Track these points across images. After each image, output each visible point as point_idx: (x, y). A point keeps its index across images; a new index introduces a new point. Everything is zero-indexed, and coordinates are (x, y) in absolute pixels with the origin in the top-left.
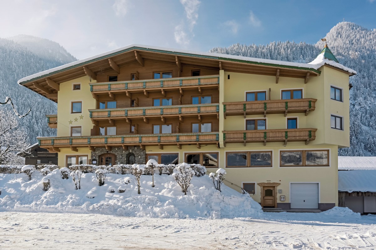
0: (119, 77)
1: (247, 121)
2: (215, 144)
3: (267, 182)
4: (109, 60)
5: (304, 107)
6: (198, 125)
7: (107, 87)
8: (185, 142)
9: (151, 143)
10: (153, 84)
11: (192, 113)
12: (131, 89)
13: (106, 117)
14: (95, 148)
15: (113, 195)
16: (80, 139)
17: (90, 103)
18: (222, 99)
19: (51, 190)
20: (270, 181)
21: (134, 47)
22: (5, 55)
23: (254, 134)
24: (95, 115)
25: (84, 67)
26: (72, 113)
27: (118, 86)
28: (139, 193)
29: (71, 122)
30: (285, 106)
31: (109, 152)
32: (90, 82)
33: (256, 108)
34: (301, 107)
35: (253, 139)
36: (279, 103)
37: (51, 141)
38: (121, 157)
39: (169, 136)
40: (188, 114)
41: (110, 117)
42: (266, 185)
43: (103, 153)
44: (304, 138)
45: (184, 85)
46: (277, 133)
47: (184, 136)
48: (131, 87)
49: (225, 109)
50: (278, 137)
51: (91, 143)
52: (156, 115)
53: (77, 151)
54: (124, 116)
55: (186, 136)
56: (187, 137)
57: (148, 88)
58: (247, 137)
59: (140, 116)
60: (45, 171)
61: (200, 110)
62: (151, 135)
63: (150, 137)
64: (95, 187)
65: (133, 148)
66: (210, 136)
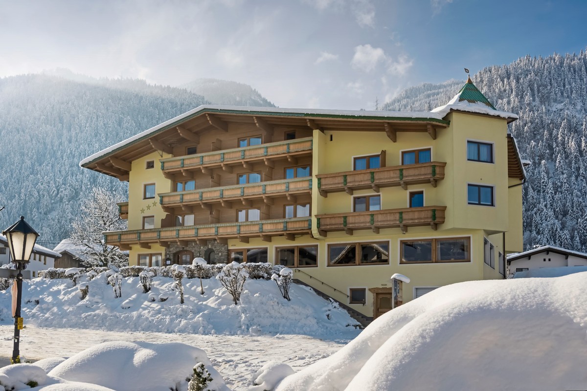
0: (199, 147)
1: (355, 199)
2: (307, 233)
3: (381, 287)
4: (177, 128)
5: (426, 174)
6: (292, 207)
7: (179, 163)
8: (270, 232)
9: (229, 235)
10: (232, 155)
11: (279, 192)
12: (206, 164)
13: (178, 203)
14: (169, 243)
15: (151, 305)
16: (149, 232)
17: (164, 185)
18: (315, 171)
19: (87, 298)
20: (386, 285)
21: (205, 109)
22: (176, 111)
23: (357, 217)
24: (166, 200)
25: (150, 140)
26: (145, 198)
27: (192, 161)
28: (182, 302)
29: (143, 211)
30: (399, 175)
31: (185, 249)
32: (161, 158)
33: (360, 180)
34: (421, 175)
35: (356, 225)
36: (392, 172)
37: (117, 237)
38: (198, 254)
39: (250, 225)
40: (274, 193)
41: (182, 202)
42: (380, 290)
43: (178, 250)
44: (426, 220)
45: (269, 153)
46: (388, 214)
47: (268, 223)
48: (206, 160)
49: (319, 184)
50: (390, 220)
51: (161, 238)
52: (235, 197)
53: (149, 248)
54: (198, 200)
55: (270, 223)
56: (272, 225)
57: (227, 161)
58: (348, 222)
59: (216, 199)
60: (91, 275)
61: (288, 187)
62: (234, 224)
63: (227, 226)
64: (136, 295)
65: (213, 242)
66: (301, 223)
